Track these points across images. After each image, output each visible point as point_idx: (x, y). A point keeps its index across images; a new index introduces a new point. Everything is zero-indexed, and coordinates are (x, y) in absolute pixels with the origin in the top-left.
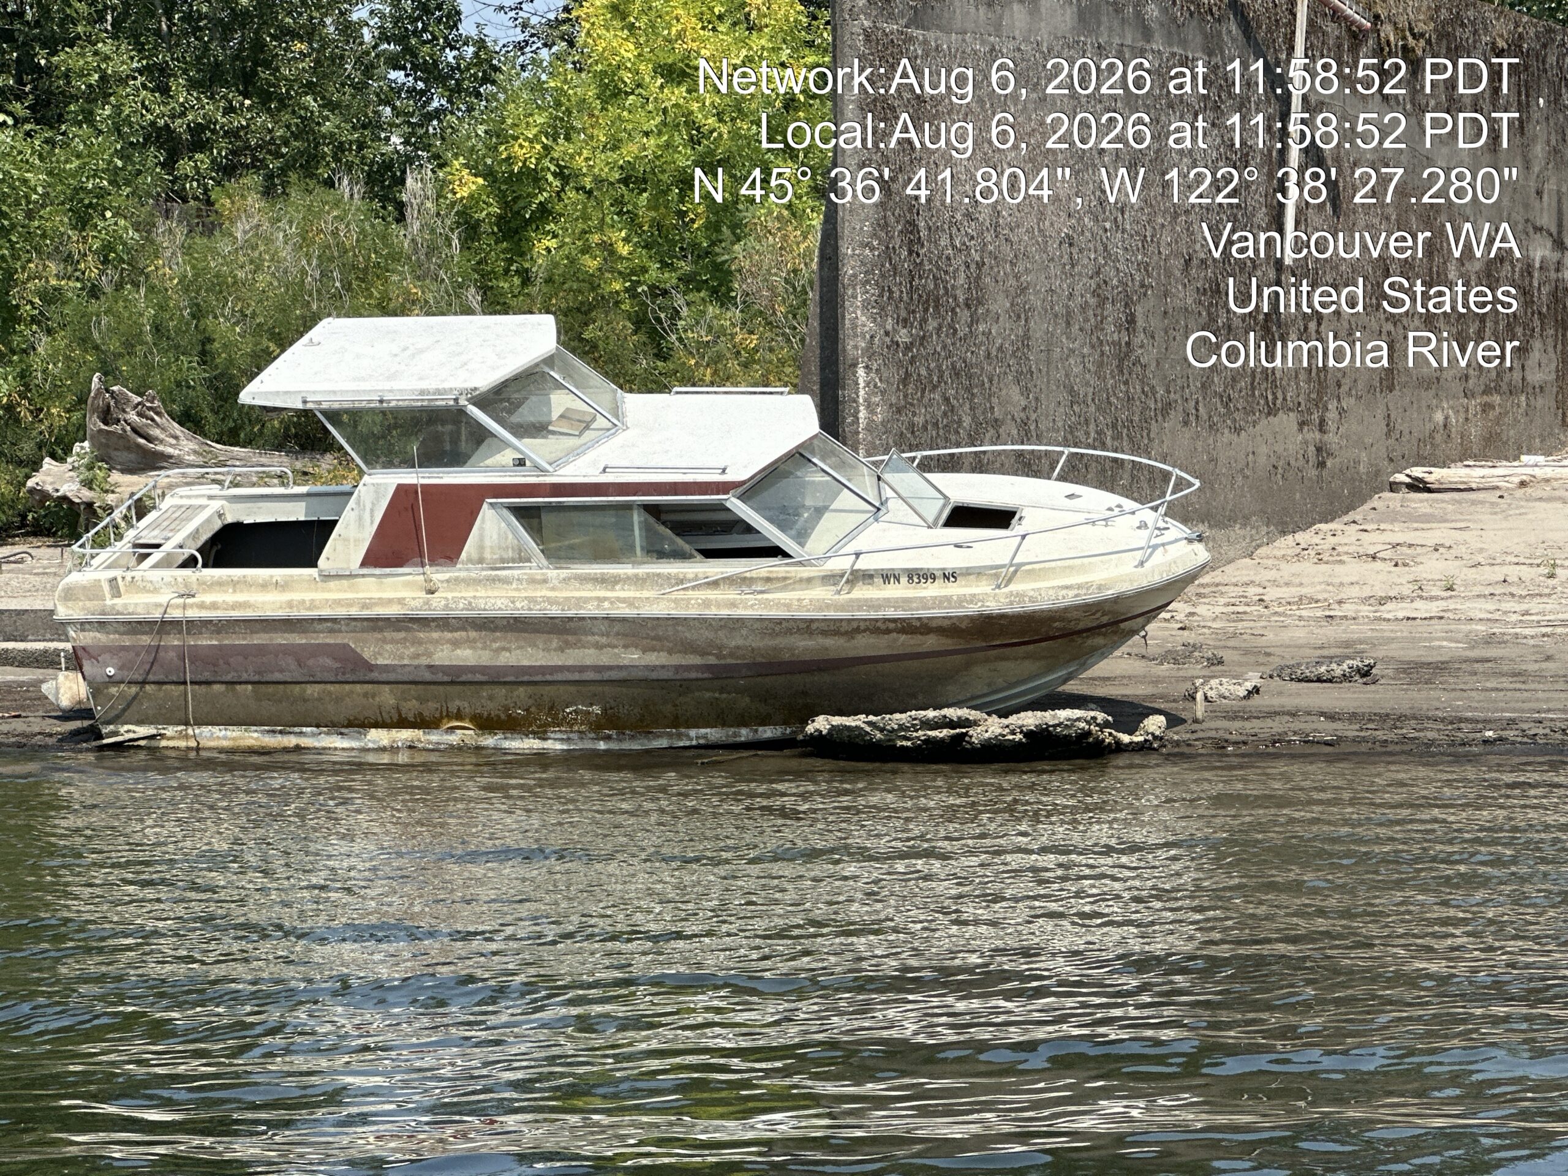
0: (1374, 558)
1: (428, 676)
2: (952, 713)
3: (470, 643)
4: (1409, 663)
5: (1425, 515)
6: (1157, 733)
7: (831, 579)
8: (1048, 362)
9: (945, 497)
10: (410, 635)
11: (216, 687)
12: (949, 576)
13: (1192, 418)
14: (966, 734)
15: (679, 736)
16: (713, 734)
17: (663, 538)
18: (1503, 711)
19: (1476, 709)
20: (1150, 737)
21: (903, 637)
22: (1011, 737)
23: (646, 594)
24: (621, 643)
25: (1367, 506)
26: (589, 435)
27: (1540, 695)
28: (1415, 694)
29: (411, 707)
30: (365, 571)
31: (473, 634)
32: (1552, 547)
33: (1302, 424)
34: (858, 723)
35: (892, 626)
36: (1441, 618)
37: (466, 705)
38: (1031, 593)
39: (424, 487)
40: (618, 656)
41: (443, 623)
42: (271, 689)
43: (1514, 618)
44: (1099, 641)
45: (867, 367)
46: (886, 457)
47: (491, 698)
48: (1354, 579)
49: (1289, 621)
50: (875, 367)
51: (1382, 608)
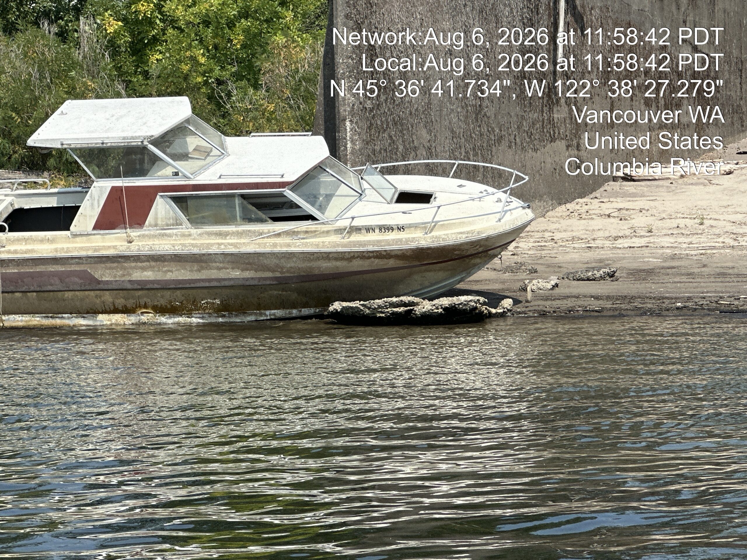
0: (609, 216)
1: (129, 286)
2: (406, 299)
3: (151, 268)
4: (633, 270)
5: (633, 193)
6: (509, 308)
7: (339, 231)
8: (441, 116)
9: (395, 188)
10: (120, 265)
11: (17, 294)
12: (401, 228)
13: (513, 144)
14: (413, 310)
15: (261, 314)
16: (279, 313)
17: (251, 211)
18: (684, 293)
19: (670, 293)
20: (506, 310)
21: (377, 261)
22: (436, 311)
23: (242, 241)
24: (231, 267)
25: (602, 189)
26: (209, 159)
27: (702, 284)
28: (639, 286)
29: (120, 302)
30: (95, 232)
31: (153, 264)
32: (701, 209)
33: (568, 147)
34: (358, 305)
35: (371, 255)
36: (647, 246)
37: (149, 300)
38: (443, 237)
39: (126, 187)
40: (229, 273)
41: (137, 258)
42: (46, 294)
43: (685, 246)
44: (478, 260)
45: (351, 121)
46: (365, 167)
47: (162, 297)
48: (600, 228)
49: (568, 250)
50: (355, 121)
51: (616, 242)
